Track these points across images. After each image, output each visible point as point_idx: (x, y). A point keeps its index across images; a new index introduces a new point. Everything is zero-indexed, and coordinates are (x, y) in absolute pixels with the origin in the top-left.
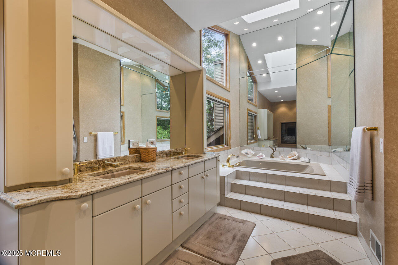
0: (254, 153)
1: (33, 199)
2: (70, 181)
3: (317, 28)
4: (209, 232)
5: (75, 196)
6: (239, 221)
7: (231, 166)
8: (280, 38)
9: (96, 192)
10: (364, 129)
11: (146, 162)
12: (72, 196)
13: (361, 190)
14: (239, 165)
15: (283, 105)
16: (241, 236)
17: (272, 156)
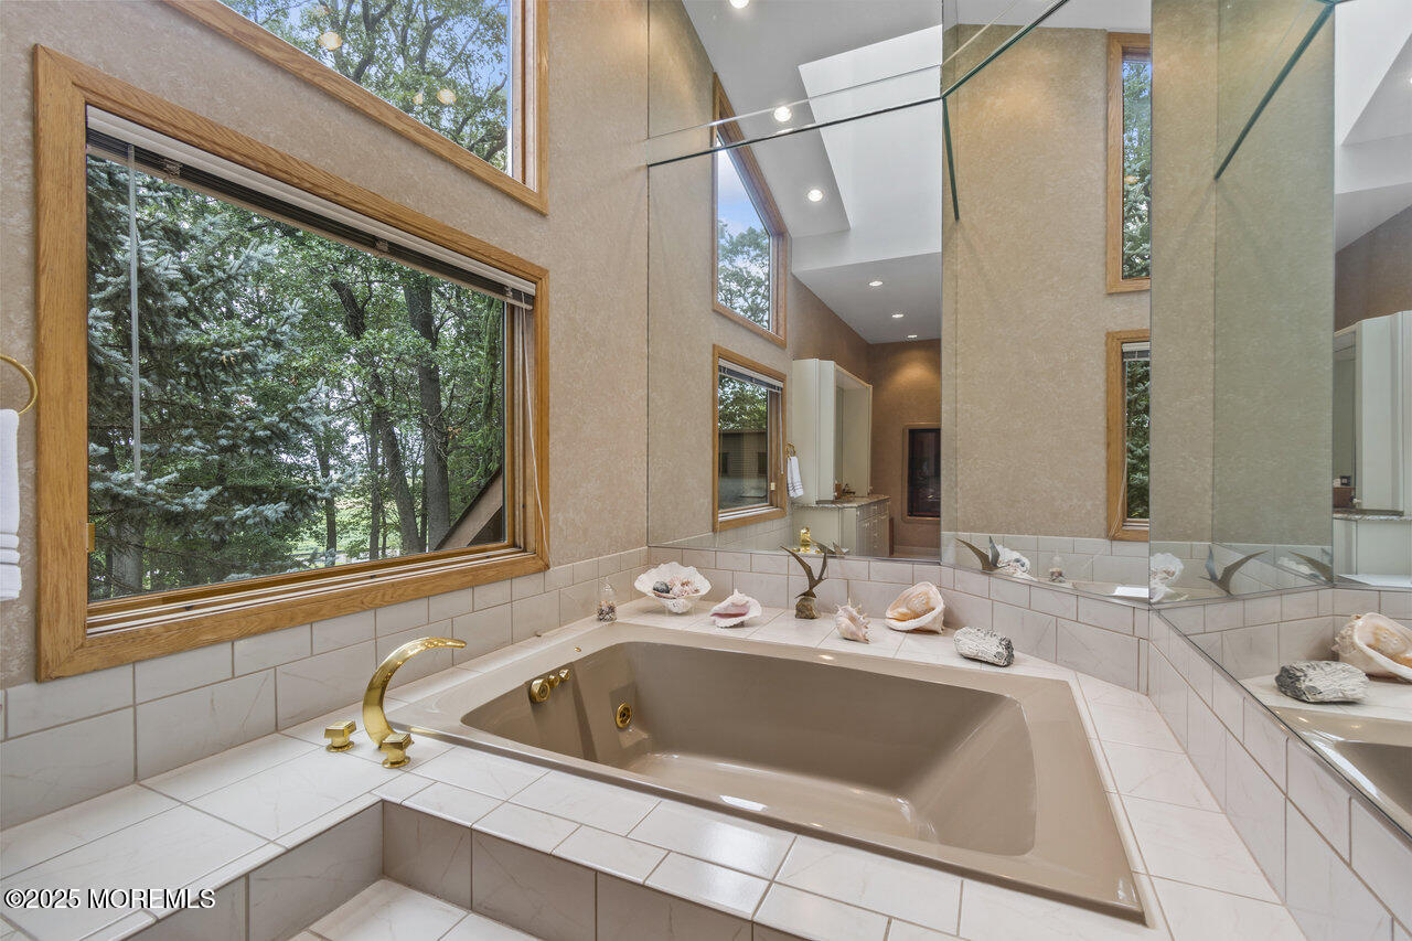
0: (703, 588)
17: (805, 610)
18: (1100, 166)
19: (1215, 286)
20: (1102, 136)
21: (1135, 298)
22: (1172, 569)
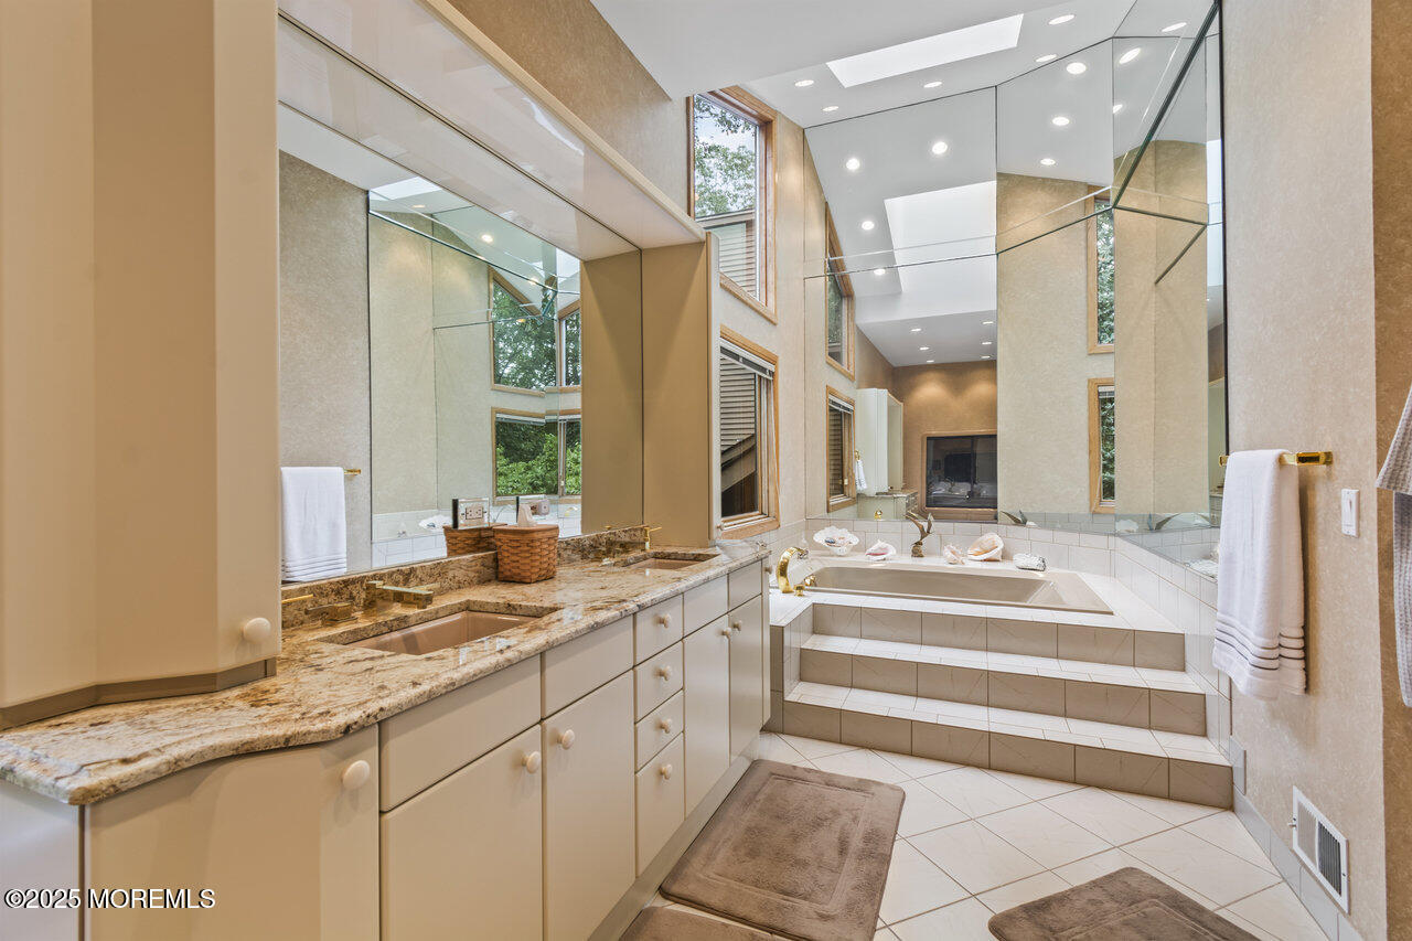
0: (855, 541)
1: (145, 755)
2: (267, 668)
3: (1061, 121)
4: (749, 829)
5: (323, 731)
6: (843, 783)
7: (792, 587)
8: (940, 148)
9: (397, 711)
10: (1281, 460)
11: (522, 582)
12: (309, 733)
13: (1271, 660)
14: (813, 583)
15: (932, 375)
16: (868, 839)
17: (917, 553)
18: (1082, 270)
19: (1156, 351)
20: (1084, 251)
21: (1105, 357)
22: (1131, 529)
